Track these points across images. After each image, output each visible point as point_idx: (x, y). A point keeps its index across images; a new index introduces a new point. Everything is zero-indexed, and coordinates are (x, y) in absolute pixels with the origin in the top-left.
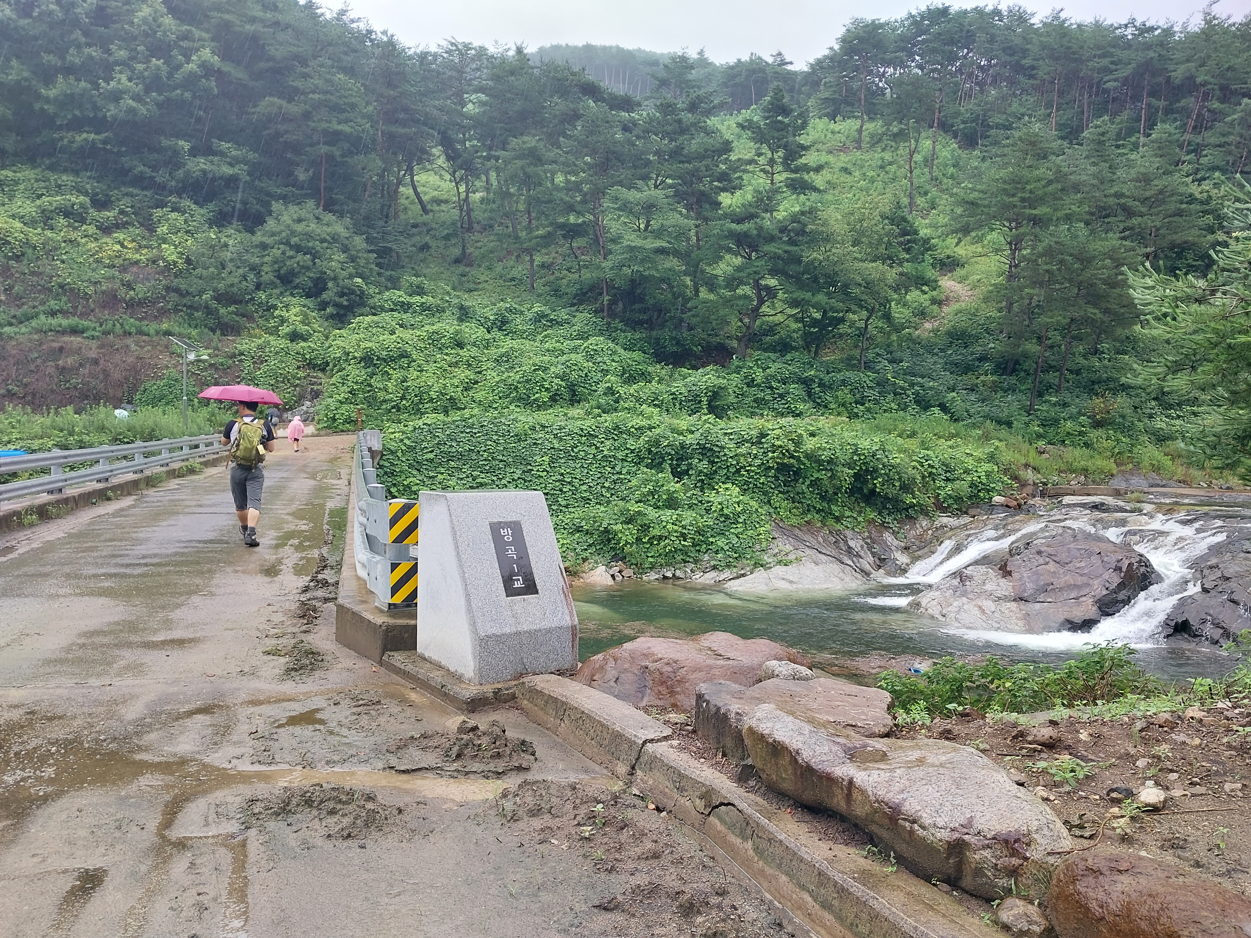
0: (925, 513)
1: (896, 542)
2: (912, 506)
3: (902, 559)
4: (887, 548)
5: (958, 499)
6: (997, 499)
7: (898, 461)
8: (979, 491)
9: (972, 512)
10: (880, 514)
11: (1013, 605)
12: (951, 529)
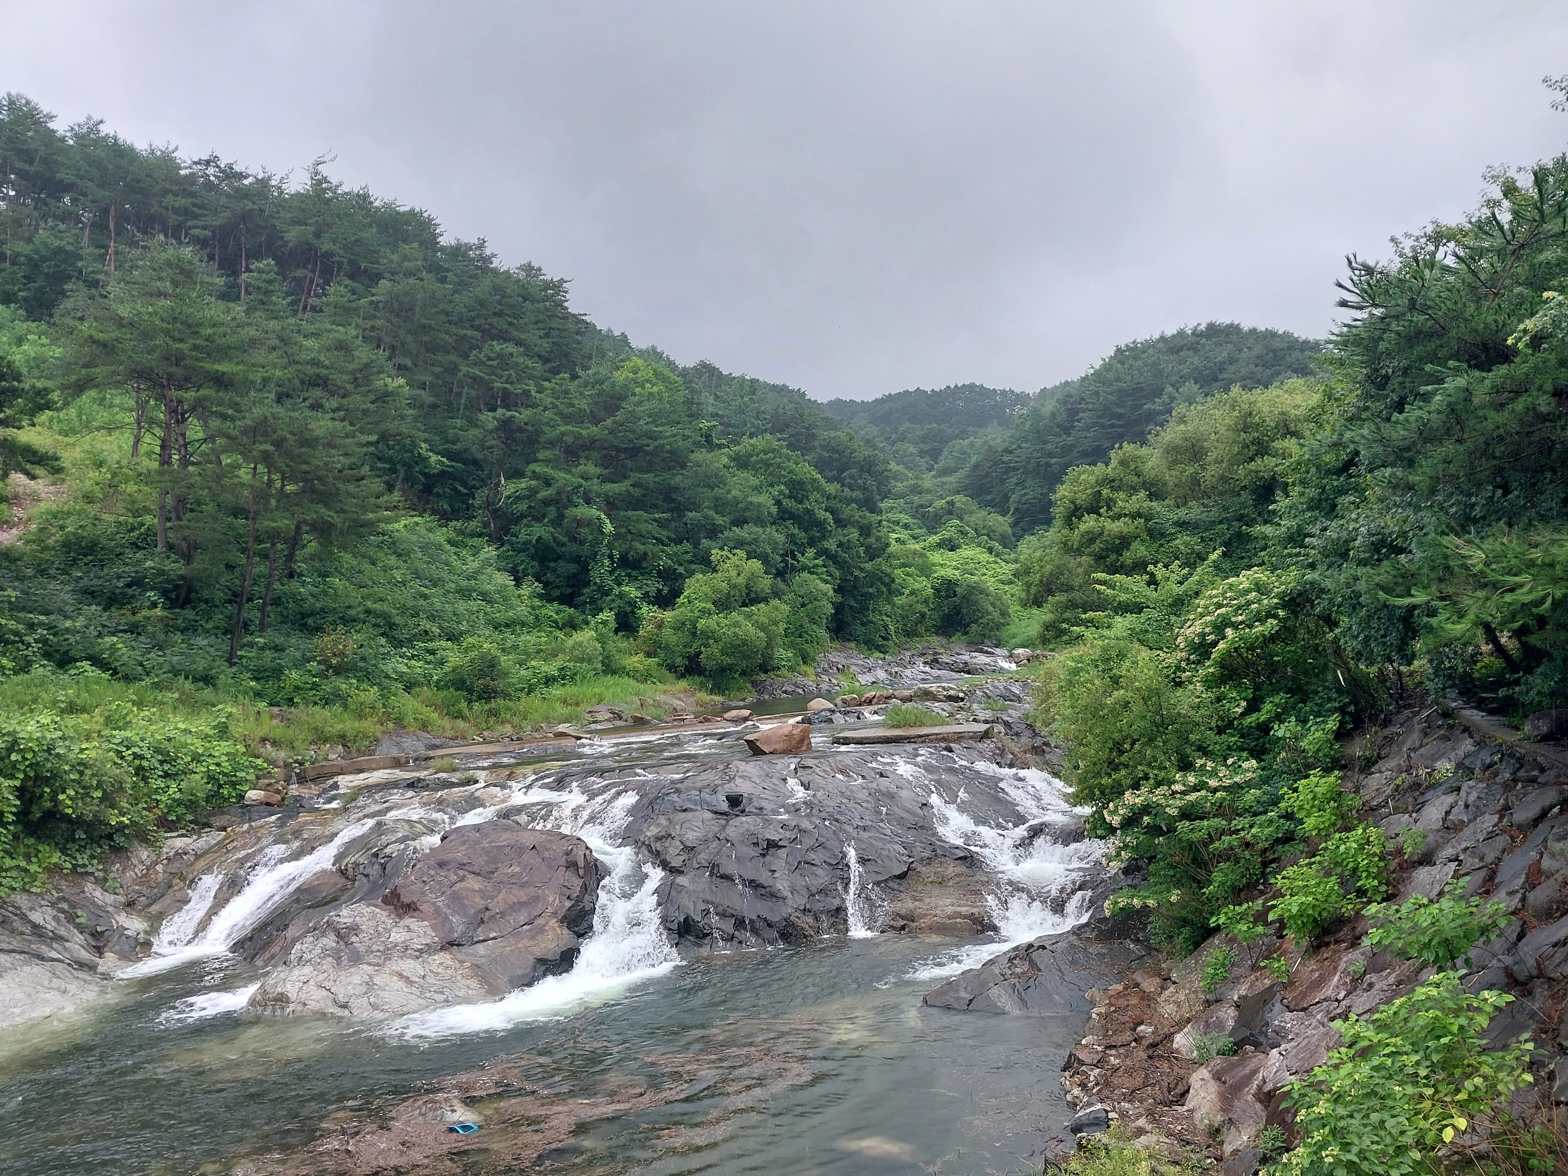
0: (143, 837)
1: (110, 898)
2: (121, 827)
3: (134, 925)
4: (100, 912)
5: (192, 805)
6: (253, 795)
7: (93, 754)
8: (220, 786)
9: (217, 822)
10: (63, 851)
11: (443, 957)
12: (198, 857)
